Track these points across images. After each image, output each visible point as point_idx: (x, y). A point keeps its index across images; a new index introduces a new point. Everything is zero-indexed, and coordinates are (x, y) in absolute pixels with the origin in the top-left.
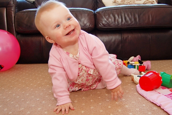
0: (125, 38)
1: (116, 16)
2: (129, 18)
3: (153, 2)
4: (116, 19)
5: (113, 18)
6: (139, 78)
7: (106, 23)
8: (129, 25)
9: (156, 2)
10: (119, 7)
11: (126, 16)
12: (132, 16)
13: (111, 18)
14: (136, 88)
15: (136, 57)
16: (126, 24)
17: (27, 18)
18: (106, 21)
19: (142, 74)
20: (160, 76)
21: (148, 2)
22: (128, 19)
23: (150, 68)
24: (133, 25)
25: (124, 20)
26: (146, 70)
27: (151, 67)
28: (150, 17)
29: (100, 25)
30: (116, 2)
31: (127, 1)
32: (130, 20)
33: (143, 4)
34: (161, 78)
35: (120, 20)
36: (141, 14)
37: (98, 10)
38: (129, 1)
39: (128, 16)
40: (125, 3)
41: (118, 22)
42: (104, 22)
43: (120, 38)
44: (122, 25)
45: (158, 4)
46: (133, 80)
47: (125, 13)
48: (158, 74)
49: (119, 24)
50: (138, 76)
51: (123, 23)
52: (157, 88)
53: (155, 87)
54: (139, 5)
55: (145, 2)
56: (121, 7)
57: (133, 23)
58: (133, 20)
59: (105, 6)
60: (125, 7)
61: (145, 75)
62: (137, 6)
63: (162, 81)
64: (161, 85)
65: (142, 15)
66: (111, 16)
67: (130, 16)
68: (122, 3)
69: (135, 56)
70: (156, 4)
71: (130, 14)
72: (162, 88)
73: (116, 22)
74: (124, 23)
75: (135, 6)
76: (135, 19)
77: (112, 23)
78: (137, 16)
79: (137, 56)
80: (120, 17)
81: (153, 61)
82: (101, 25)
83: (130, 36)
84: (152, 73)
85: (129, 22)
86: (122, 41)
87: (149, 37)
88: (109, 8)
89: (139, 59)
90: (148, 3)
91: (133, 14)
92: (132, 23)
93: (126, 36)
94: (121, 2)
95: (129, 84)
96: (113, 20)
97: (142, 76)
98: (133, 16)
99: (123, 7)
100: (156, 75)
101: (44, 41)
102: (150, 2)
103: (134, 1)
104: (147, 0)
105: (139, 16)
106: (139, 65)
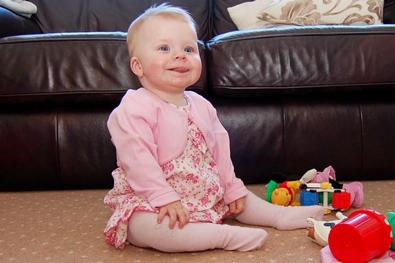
0: (291, 118)
1: (268, 57)
2: (303, 63)
3: (371, 17)
4: (268, 64)
5: (258, 62)
6: (329, 229)
7: (239, 77)
8: (302, 82)
9: (380, 18)
10: (276, 32)
11: (295, 56)
12: (310, 55)
13: (253, 63)
14: (321, 257)
15: (322, 171)
16: (294, 78)
17: (13, 61)
18: (238, 72)
19: (339, 219)
20: (388, 224)
21: (355, 17)
22: (299, 64)
23: (361, 202)
24: (314, 81)
25: (288, 67)
26: (351, 206)
27: (365, 199)
28: (363, 60)
29: (221, 82)
30: (268, 17)
31: (297, 16)
32: (307, 67)
33: (343, 24)
34: (389, 228)
35: (278, 68)
36: (336, 52)
37: (218, 38)
38: (303, 17)
39: (301, 56)
40: (292, 22)
41: (272, 74)
42: (232, 74)
43: (279, 119)
44: (283, 81)
45: (384, 23)
46: (311, 235)
47: (292, 48)
48: (380, 219)
49: (275, 80)
50: (325, 225)
51: (287, 76)
52: (378, 257)
53: (373, 253)
54: (330, 27)
55: (350, 19)
56: (281, 32)
57: (315, 76)
58: (314, 67)
59: (236, 29)
60: (292, 31)
61: (346, 220)
62: (325, 29)
63: (391, 236)
64: (391, 249)
65: (339, 54)
66: (254, 56)
67: (306, 56)
68: (284, 21)
69: (320, 169)
70: (378, 24)
71: (305, 51)
72: (391, 257)
73: (268, 75)
74: (290, 77)
75: (319, 29)
76: (320, 66)
77: (257, 76)
78: (325, 57)
79: (326, 169)
80: (278, 59)
81: (370, 184)
82: (224, 81)
83: (305, 114)
84: (364, 215)
85: (304, 74)
86: (286, 129)
87: (358, 115)
88: (246, 35)
89: (332, 178)
90: (355, 21)
91: (313, 51)
92: (311, 76)
93: (295, 114)
94: (282, 17)
95: (302, 248)
96: (258, 68)
97: (336, 222)
98: (314, 57)
99: (287, 31)
100: (375, 221)
101: (60, 126)
102: (361, 18)
103: (318, 15)
104: (354, 15)
105: (330, 58)
106: (333, 191)
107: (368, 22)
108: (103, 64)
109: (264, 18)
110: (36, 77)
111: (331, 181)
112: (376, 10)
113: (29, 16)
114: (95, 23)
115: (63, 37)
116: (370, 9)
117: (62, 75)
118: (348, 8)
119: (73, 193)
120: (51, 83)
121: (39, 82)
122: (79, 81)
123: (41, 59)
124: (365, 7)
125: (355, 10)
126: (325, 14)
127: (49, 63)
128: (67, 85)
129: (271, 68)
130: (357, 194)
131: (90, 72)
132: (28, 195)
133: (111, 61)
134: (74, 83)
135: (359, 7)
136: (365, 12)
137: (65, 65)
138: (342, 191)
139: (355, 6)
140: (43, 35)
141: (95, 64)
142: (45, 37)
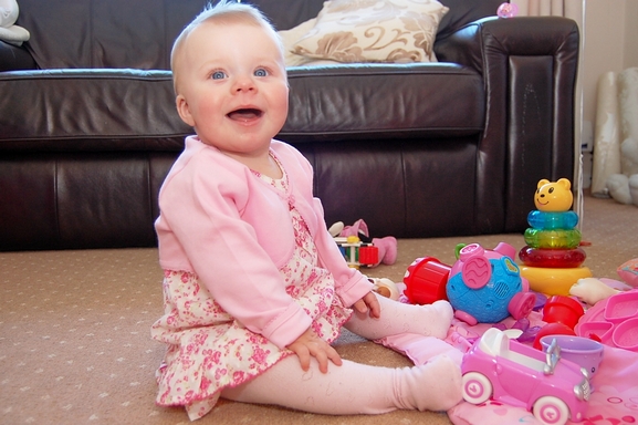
0: (325, 168)
1: (296, 99)
2: (336, 107)
3: (418, 53)
4: (296, 108)
8: (334, 127)
9: (427, 54)
10: (306, 71)
11: (327, 98)
12: (343, 97)
15: (351, 225)
16: (326, 122)
21: (400, 53)
22: (331, 108)
23: (393, 258)
24: (346, 126)
25: (319, 111)
26: (382, 263)
28: (402, 102)
30: (302, 51)
31: (335, 51)
32: (340, 111)
33: (388, 61)
35: (307, 111)
36: (372, 93)
38: (342, 51)
39: (333, 99)
40: (330, 57)
41: (300, 117)
44: (312, 126)
47: (323, 89)
49: (303, 125)
51: (317, 120)
54: (367, 65)
55: (393, 56)
56: (311, 71)
57: (349, 121)
58: (348, 111)
62: (360, 69)
65: (376, 95)
67: (339, 99)
68: (321, 56)
69: (348, 222)
70: (425, 62)
71: (337, 93)
73: (296, 119)
74: (321, 121)
75: (353, 69)
76: (355, 110)
78: (359, 100)
79: (357, 224)
80: (308, 101)
85: (337, 119)
86: (317, 180)
87: (400, 164)
89: (362, 232)
90: (400, 57)
91: (347, 93)
92: (345, 120)
94: (318, 52)
98: (347, 102)
101: (60, 176)
102: (406, 54)
103: (359, 50)
104: (399, 50)
105: (366, 101)
106: (359, 245)
107: (413, 58)
108: (110, 104)
109: (298, 51)
110: (32, 118)
111: (360, 236)
112: (424, 45)
113: (20, 44)
114: (101, 53)
115: (64, 74)
116: (416, 44)
117: (63, 118)
118: (392, 42)
119: (74, 253)
120: (50, 126)
121: (36, 126)
122: (83, 125)
123: (39, 99)
124: (411, 41)
125: (400, 45)
126: (366, 49)
127: (47, 104)
128: (69, 129)
129: (299, 113)
130: (387, 250)
131: (95, 115)
132: (21, 255)
133: (119, 102)
134: (76, 126)
135: (405, 41)
136: (410, 47)
137: (66, 106)
138: (369, 245)
139: (400, 40)
140: (41, 72)
141: (101, 106)
142: (43, 74)
